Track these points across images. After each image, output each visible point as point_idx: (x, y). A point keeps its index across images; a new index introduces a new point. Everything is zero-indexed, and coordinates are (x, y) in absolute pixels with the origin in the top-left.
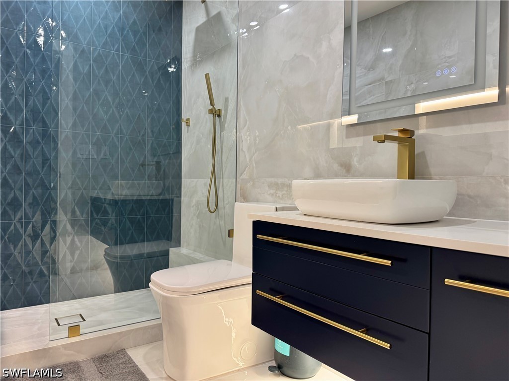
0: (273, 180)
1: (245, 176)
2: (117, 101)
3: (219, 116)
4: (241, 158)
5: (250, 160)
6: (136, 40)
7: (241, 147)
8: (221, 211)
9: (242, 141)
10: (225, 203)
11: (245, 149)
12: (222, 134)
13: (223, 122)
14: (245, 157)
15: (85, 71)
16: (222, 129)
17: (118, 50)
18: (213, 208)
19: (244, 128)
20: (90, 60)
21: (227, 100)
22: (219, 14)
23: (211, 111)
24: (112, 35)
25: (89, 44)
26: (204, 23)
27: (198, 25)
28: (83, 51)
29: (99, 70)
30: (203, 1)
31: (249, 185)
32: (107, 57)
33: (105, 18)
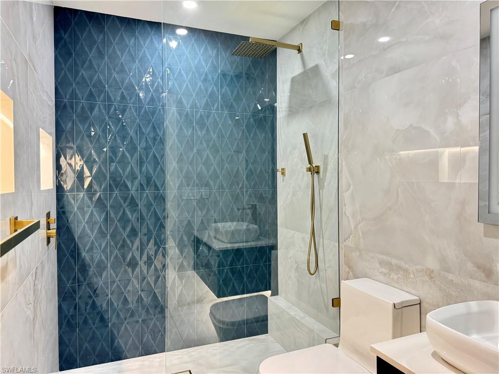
0: (384, 257)
1: (350, 243)
2: (217, 157)
3: (318, 172)
5: (356, 227)
6: (233, 96)
7: (344, 211)
9: (345, 205)
10: (327, 265)
11: (349, 214)
12: (321, 191)
13: (322, 179)
14: (349, 223)
15: (189, 134)
16: (321, 187)
17: (217, 109)
18: (312, 271)
19: (346, 192)
20: (193, 123)
21: (326, 158)
22: (316, 68)
23: (309, 170)
24: (212, 95)
25: (192, 108)
26: (299, 75)
27: (294, 75)
28: (187, 115)
29: (201, 131)
30: (299, 51)
31: (355, 254)
32: (208, 117)
33: (205, 80)
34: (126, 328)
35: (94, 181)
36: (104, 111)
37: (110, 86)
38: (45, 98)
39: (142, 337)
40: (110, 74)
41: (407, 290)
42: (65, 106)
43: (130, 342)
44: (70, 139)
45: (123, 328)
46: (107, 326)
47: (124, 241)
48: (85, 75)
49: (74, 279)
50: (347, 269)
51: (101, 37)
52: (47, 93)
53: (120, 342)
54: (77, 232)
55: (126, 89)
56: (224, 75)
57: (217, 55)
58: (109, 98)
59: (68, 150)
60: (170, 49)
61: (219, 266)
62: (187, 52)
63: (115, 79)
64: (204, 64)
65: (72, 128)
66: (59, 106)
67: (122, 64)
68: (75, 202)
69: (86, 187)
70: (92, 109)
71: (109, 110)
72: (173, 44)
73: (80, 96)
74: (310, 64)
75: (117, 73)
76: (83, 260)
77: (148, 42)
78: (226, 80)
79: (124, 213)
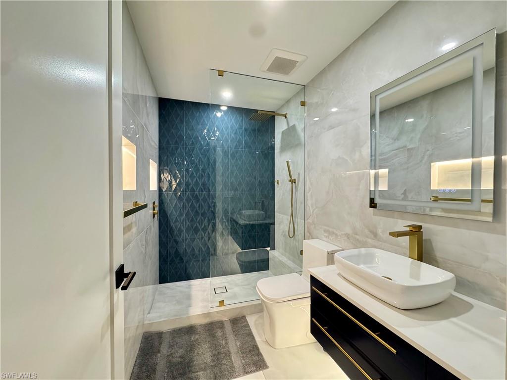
0: (325, 227)
1: (310, 221)
2: (242, 174)
3: (295, 182)
4: (307, 209)
5: (313, 212)
6: (251, 141)
7: (307, 204)
8: (296, 237)
9: (308, 200)
10: (299, 233)
11: (310, 205)
12: (297, 193)
13: (297, 186)
14: (310, 210)
15: (227, 162)
16: (296, 191)
17: (242, 148)
18: (291, 234)
19: (309, 192)
20: (229, 156)
21: (299, 174)
22: (294, 126)
23: (290, 181)
24: (239, 141)
25: (228, 148)
26: (286, 129)
27: (284, 129)
28: (226, 152)
29: (233, 160)
30: (286, 117)
31: (312, 226)
32: (237, 153)
33: (235, 133)
34: (193, 263)
35: (177, 187)
36: (183, 151)
37: (186, 137)
38: (153, 144)
39: (202, 268)
40: (186, 131)
41: (337, 245)
42: (163, 148)
43: (195, 271)
44: (166, 164)
45: (191, 263)
46: (183, 262)
47: (192, 218)
48: (174, 133)
49: (167, 236)
50: (309, 235)
51: (182, 112)
52: (154, 142)
53: (190, 270)
54: (169, 213)
55: (194, 139)
56: (246, 130)
57: (242, 120)
58: (186, 144)
59: (165, 170)
60: (217, 117)
61: (242, 233)
62: (226, 119)
63: (189, 134)
64: (235, 124)
65: (167, 159)
66: (161, 148)
67: (192, 126)
68: (168, 197)
69: (173, 189)
70: (177, 149)
71: (186, 150)
72: (219, 114)
73: (171, 143)
74: (291, 124)
75: (190, 130)
76: (172, 228)
77: (206, 114)
78: (247, 133)
79: (192, 203)
